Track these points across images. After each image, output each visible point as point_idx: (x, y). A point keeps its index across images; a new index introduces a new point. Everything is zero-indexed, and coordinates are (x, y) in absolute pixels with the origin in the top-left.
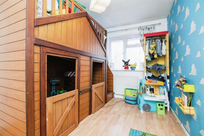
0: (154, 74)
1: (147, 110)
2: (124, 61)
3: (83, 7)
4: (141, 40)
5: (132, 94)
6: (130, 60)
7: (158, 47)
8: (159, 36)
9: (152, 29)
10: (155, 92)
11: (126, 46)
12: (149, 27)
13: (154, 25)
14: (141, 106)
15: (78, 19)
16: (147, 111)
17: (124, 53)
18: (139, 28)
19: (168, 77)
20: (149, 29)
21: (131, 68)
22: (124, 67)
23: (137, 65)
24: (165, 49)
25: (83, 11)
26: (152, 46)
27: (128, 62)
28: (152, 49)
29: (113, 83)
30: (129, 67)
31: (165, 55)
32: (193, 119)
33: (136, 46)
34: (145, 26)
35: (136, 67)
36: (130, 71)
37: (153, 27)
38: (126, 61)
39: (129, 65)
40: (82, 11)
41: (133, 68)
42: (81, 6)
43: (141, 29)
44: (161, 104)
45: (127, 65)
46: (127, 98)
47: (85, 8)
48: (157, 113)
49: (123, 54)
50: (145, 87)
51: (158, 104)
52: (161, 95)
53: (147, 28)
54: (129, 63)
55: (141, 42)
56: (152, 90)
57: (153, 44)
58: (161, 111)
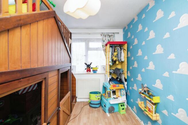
0: (113, 77)
1: (112, 111)
2: (86, 64)
3: (52, 4)
4: (103, 46)
5: (97, 98)
6: (92, 63)
7: (119, 55)
8: (119, 45)
9: (113, 36)
10: (116, 93)
11: (88, 49)
12: (110, 34)
13: (114, 33)
14: (107, 109)
15: (45, 22)
16: (112, 113)
17: (86, 56)
18: (102, 34)
19: (126, 80)
20: (110, 36)
21: (93, 70)
22: (86, 70)
23: (98, 68)
24: (123, 56)
25: (51, 10)
26: (115, 54)
27: (90, 64)
28: (115, 57)
29: (76, 87)
30: (91, 70)
31: (123, 61)
32: (157, 122)
33: (97, 49)
34: (107, 33)
35: (98, 69)
36: (92, 74)
37: (113, 34)
38: (88, 63)
39: (92, 68)
40: (49, 9)
41: (95, 71)
42: (49, 3)
43: (104, 35)
44: (122, 104)
45: (89, 68)
46: (92, 103)
47: (54, 6)
48: (120, 113)
49: (84, 57)
50: (110, 91)
51: (120, 105)
52: (122, 97)
53: (108, 35)
54: (91, 66)
55: (103, 47)
56: (114, 92)
57: (116, 51)
58: (123, 110)
